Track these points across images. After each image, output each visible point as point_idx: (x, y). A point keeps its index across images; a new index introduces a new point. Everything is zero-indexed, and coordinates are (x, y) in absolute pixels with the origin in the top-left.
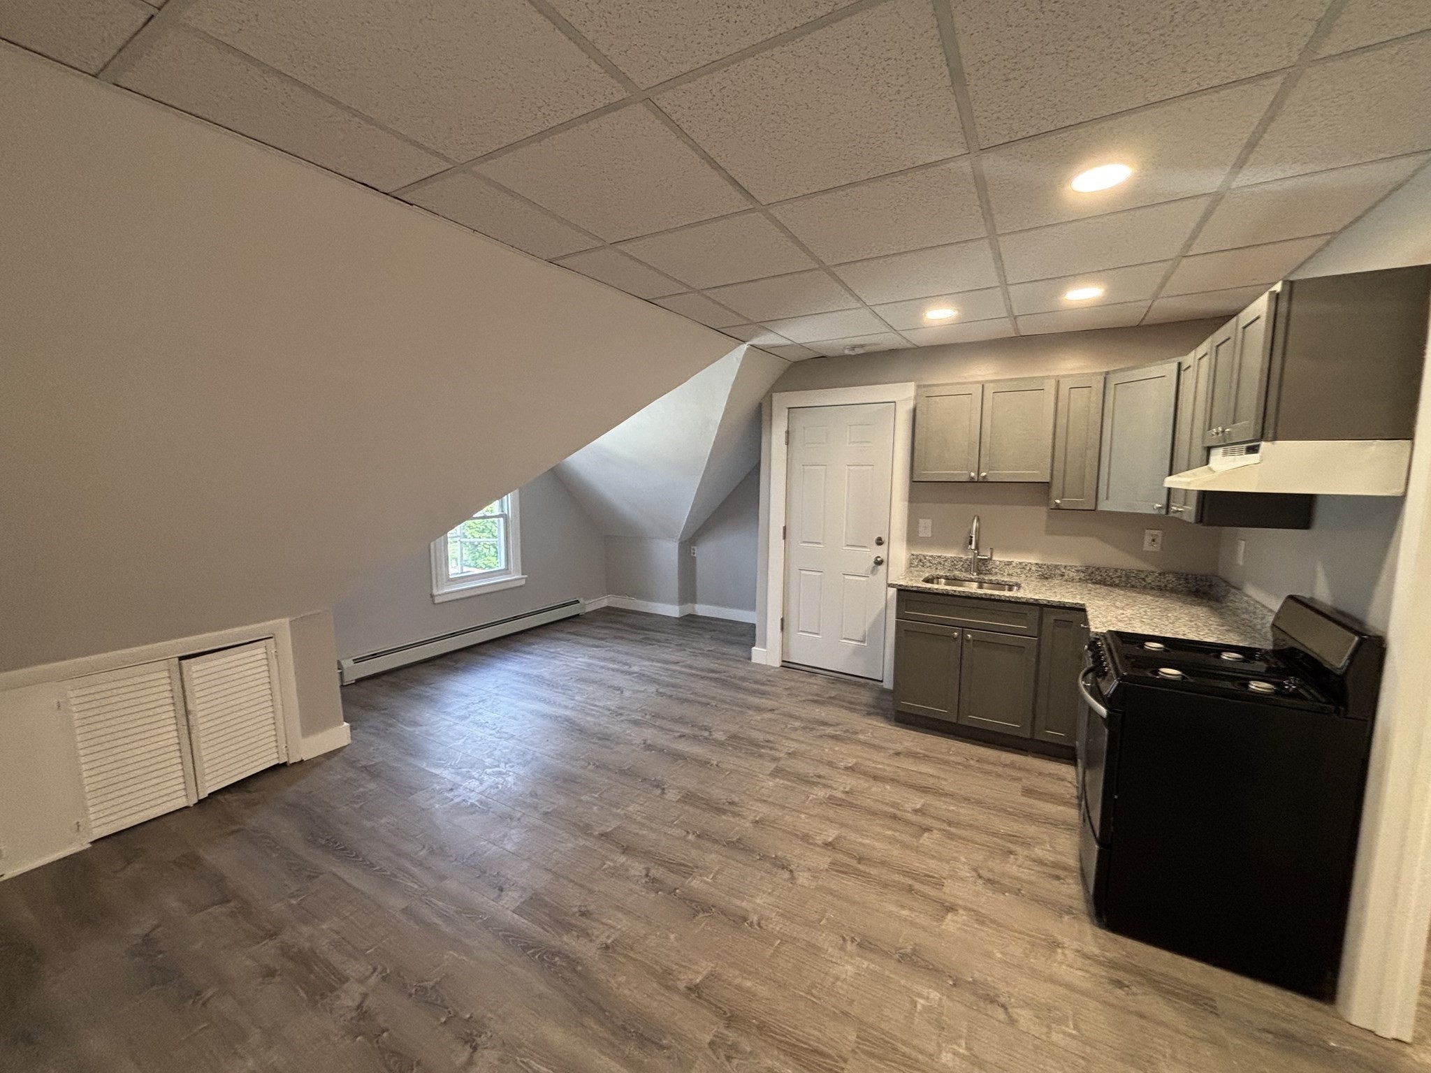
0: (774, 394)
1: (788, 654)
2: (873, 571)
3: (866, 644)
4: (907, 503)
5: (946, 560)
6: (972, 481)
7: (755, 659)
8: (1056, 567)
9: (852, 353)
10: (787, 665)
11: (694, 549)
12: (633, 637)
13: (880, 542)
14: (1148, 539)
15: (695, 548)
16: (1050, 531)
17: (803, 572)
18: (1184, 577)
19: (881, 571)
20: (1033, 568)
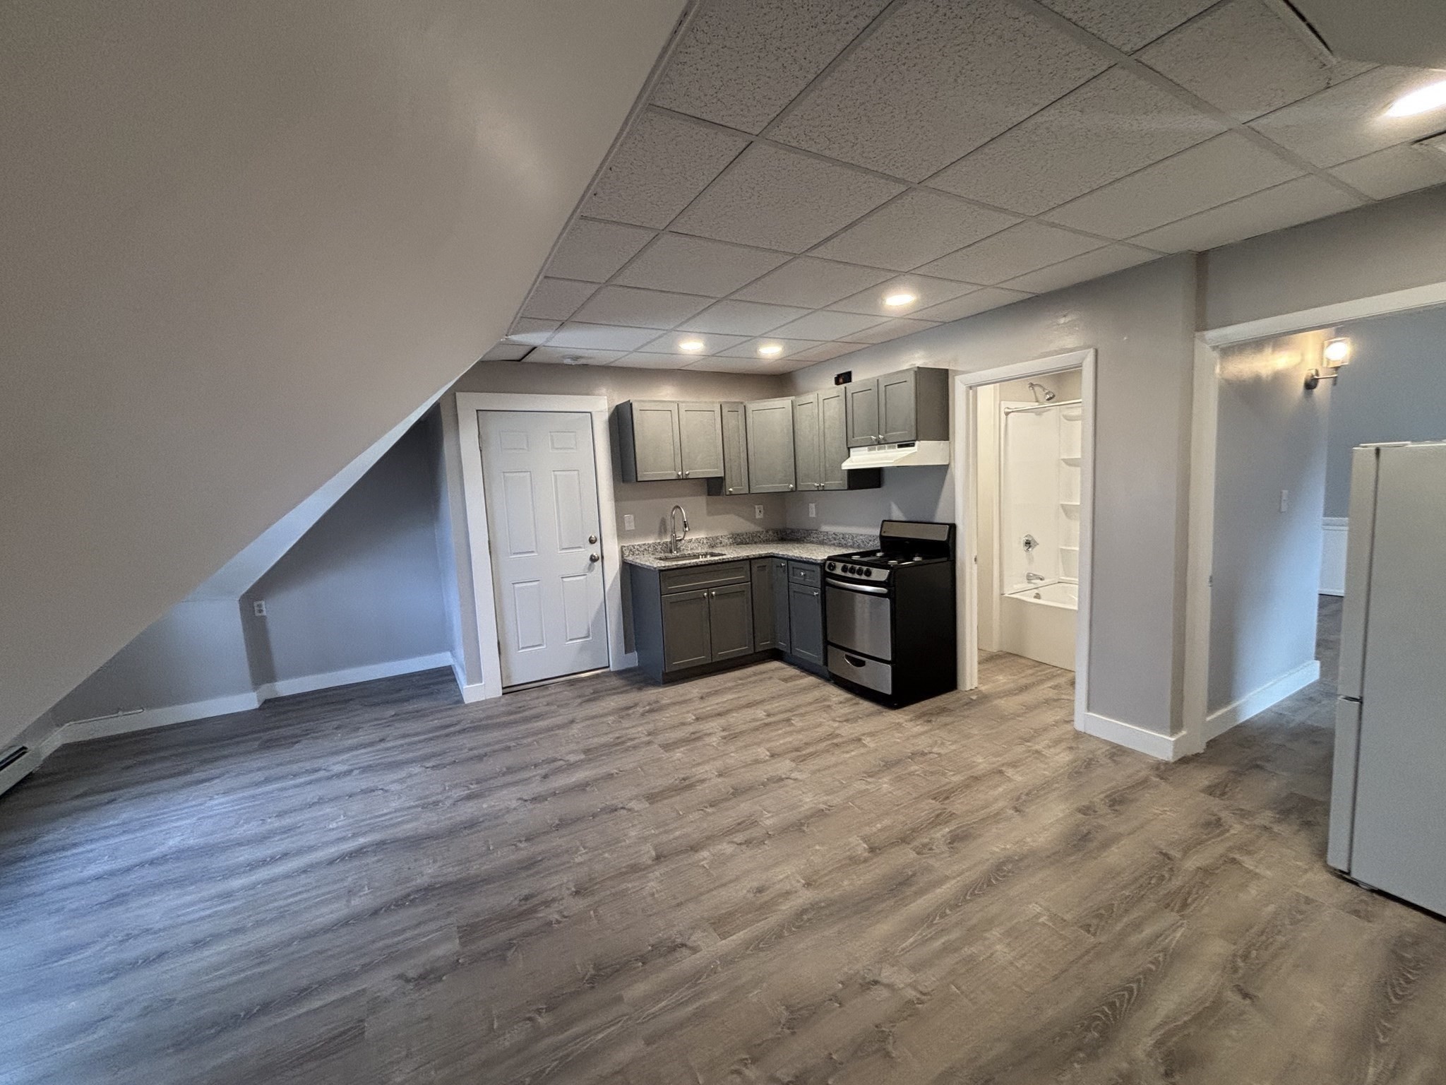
0: (457, 394)
1: (509, 677)
2: (590, 568)
3: (591, 638)
4: (613, 502)
5: (649, 546)
6: (679, 479)
7: (468, 699)
8: (717, 538)
9: (573, 363)
10: (508, 690)
11: (260, 606)
12: (242, 748)
13: (592, 542)
14: (757, 511)
15: (263, 603)
16: (710, 513)
17: (517, 586)
18: (776, 531)
19: (596, 568)
20: (705, 541)
